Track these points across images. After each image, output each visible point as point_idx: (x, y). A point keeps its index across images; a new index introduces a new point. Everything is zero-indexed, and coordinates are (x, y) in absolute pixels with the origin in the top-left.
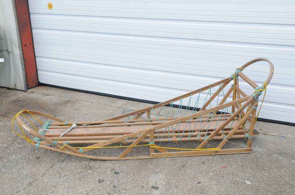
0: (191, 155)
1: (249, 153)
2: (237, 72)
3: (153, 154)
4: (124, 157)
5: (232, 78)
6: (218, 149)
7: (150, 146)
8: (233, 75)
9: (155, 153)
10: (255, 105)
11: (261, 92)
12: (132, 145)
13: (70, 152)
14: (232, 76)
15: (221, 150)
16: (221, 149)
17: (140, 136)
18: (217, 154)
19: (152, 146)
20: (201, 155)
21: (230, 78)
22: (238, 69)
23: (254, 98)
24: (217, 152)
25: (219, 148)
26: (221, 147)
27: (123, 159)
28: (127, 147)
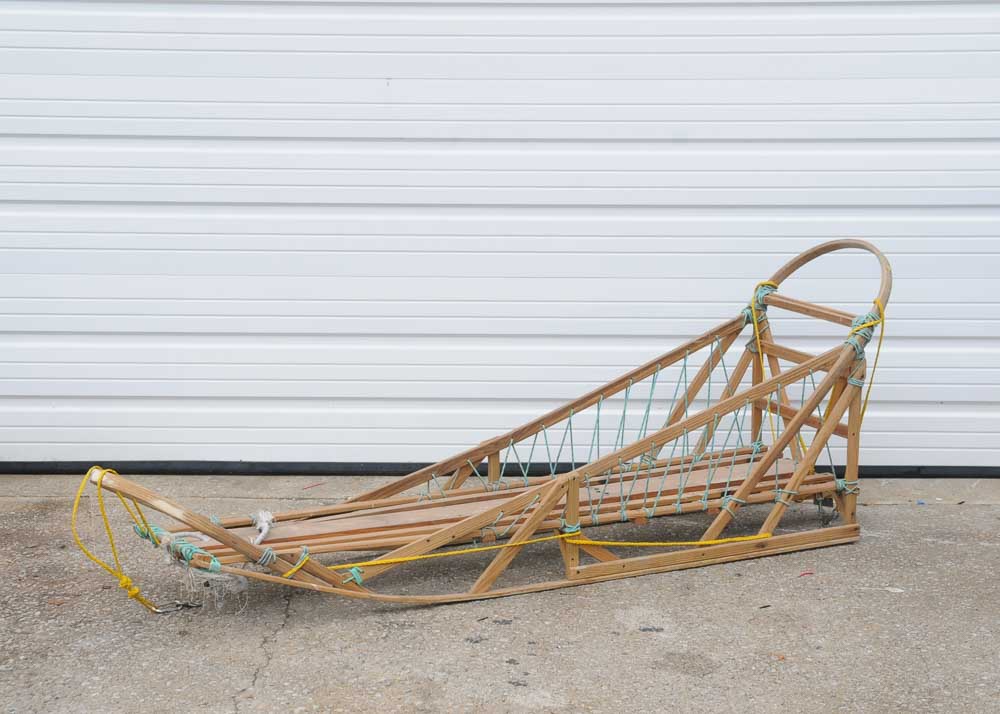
0: (690, 565)
1: (851, 543)
2: (761, 295)
3: (578, 568)
4: (486, 588)
5: (748, 317)
6: (765, 535)
7: (568, 541)
8: (750, 307)
9: (584, 567)
10: (858, 374)
11: (873, 330)
12: (517, 538)
13: (319, 584)
14: (748, 311)
15: (775, 537)
16: (773, 535)
17: (537, 506)
18: (763, 553)
19: (573, 538)
20: (718, 560)
21: (740, 319)
22: (763, 286)
23: (854, 349)
24: (761, 545)
25: (768, 531)
26: (772, 530)
27: (487, 595)
28: (500, 549)
